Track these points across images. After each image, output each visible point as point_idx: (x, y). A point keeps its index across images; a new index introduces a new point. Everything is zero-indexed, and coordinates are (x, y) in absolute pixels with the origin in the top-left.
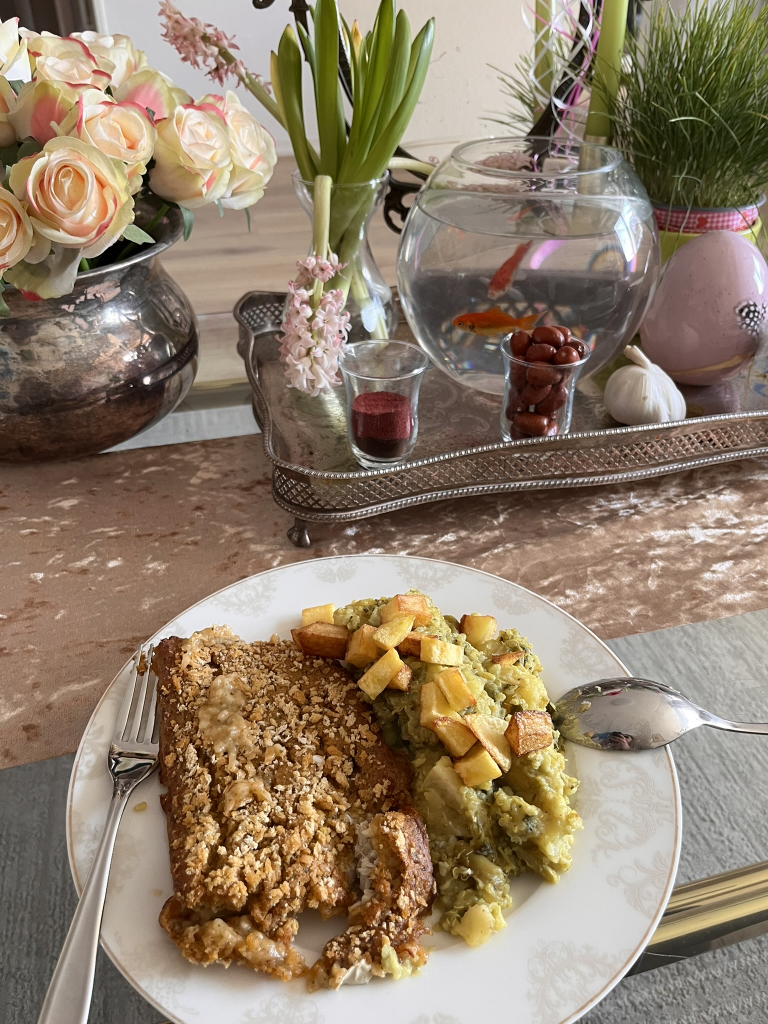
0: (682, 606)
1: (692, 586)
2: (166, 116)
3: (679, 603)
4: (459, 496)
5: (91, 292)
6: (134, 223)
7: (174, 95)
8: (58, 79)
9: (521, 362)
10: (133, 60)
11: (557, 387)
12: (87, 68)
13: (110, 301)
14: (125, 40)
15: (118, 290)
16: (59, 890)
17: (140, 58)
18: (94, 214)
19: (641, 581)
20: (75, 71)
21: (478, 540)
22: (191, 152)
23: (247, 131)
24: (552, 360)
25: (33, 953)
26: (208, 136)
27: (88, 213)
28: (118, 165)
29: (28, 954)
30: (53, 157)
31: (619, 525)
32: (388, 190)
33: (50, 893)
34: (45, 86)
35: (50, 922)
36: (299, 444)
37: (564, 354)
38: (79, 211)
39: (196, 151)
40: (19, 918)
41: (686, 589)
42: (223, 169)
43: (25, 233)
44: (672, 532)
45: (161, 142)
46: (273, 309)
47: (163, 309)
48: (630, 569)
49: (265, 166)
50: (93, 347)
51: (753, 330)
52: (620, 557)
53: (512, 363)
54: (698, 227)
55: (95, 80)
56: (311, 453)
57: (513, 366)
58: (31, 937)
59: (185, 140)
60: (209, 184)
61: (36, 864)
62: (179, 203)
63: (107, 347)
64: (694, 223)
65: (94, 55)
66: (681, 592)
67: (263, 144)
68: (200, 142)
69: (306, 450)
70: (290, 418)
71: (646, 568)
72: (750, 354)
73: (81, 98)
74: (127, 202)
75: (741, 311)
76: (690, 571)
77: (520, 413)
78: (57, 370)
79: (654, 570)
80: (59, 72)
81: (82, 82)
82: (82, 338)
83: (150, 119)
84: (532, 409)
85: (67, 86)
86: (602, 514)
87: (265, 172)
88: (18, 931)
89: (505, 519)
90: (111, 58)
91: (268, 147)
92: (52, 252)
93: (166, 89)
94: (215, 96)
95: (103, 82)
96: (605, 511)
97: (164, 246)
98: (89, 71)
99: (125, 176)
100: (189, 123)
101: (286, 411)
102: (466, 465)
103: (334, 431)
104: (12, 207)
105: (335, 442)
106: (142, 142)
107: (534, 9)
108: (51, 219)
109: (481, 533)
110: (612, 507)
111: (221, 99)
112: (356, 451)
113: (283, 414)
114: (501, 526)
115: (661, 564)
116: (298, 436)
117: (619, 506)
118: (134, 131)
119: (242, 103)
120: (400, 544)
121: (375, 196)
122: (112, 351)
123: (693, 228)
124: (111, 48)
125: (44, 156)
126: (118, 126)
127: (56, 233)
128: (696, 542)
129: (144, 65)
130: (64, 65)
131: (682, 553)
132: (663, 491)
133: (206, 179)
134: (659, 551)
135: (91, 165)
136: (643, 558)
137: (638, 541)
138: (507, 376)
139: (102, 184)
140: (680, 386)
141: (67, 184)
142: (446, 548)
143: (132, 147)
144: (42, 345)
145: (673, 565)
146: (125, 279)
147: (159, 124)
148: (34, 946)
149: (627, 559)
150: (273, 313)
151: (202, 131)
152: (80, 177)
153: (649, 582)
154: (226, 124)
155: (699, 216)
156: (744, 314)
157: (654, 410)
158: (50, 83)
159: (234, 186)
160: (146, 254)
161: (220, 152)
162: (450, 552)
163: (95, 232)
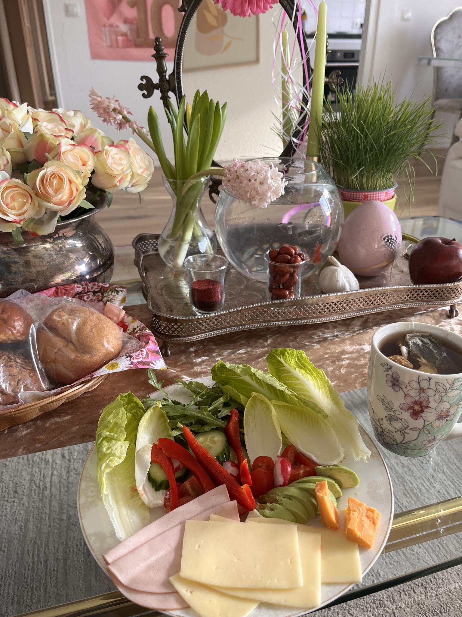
0: (357, 380)
1: (363, 371)
2: (100, 150)
3: (356, 379)
4: (245, 329)
5: (61, 233)
6: (85, 199)
7: (104, 140)
8: (48, 133)
9: (274, 263)
10: (83, 123)
11: (292, 275)
12: (62, 127)
13: (71, 237)
14: (79, 113)
15: (75, 231)
16: (30, 568)
17: (87, 122)
18: (67, 196)
19: (337, 370)
20: (56, 129)
21: (256, 352)
22: (112, 166)
23: (139, 157)
24: (289, 262)
25: (15, 603)
26: (120, 159)
27: (64, 195)
28: (78, 173)
29: (12, 603)
30: (48, 169)
31: (328, 343)
32: (211, 183)
33: (25, 570)
34: (42, 136)
35: (25, 585)
36: (165, 307)
37: (294, 259)
38: (60, 194)
39: (115, 166)
40: (7, 584)
41: (359, 373)
42: (127, 174)
43: (34, 204)
44: (354, 347)
45: (98, 162)
46: (152, 242)
47: (96, 242)
48: (332, 364)
49: (148, 173)
50: (61, 259)
51: (391, 248)
52: (327, 359)
53: (270, 264)
54: (364, 199)
55: (66, 133)
56: (172, 311)
57: (270, 266)
58: (14, 594)
59: (110, 161)
60: (120, 181)
61: (17, 554)
62: (106, 190)
63: (68, 259)
64: (362, 197)
65: (65, 121)
66: (357, 374)
67: (147, 162)
68: (116, 162)
69: (169, 310)
70: (161, 295)
71: (340, 363)
72: (391, 260)
73: (61, 142)
74: (82, 190)
75: (384, 239)
76: (362, 365)
77: (275, 288)
78: (43, 271)
79: (344, 364)
80: (49, 130)
81: (60, 135)
82: (56, 255)
83: (93, 152)
84: (281, 287)
85: (53, 137)
86: (320, 339)
87: (148, 175)
88: (6, 591)
89: (271, 342)
90: (73, 122)
91: (150, 164)
92: (46, 213)
93: (100, 137)
94: (124, 141)
95: (70, 135)
96: (322, 338)
97: (98, 210)
98: (63, 129)
99: (82, 178)
100: (111, 153)
101: (159, 291)
102: (248, 313)
103: (184, 300)
104: (28, 193)
105: (183, 305)
106: (89, 162)
107: (281, 97)
108: (46, 197)
109: (259, 349)
110: (325, 336)
111: (127, 142)
112: (194, 308)
113: (157, 293)
114: (268, 346)
115: (347, 361)
116: (165, 303)
117: (328, 336)
118: (85, 157)
119: (137, 144)
120: (217, 355)
121: (204, 186)
122: (71, 261)
123: (361, 200)
124: (73, 116)
125: (44, 169)
126: (78, 155)
127: (49, 204)
128: (366, 351)
129: (89, 125)
130: (50, 126)
131: (358, 356)
132: (352, 329)
133: (119, 179)
134: (347, 356)
135: (65, 173)
136: (339, 359)
137: (337, 351)
138: (268, 271)
139: (70, 182)
140: (356, 276)
141: (55, 182)
142: (240, 356)
143: (84, 165)
144: (37, 258)
145: (354, 362)
146: (78, 226)
147: (97, 154)
148: (16, 599)
149: (331, 360)
150: (153, 244)
151: (117, 157)
152: (61, 179)
153: (342, 370)
154: (129, 153)
155: (364, 194)
156: (386, 240)
157: (342, 286)
158: (45, 135)
159: (133, 182)
160: (89, 214)
161: (126, 166)
162: (242, 358)
163: (67, 204)
